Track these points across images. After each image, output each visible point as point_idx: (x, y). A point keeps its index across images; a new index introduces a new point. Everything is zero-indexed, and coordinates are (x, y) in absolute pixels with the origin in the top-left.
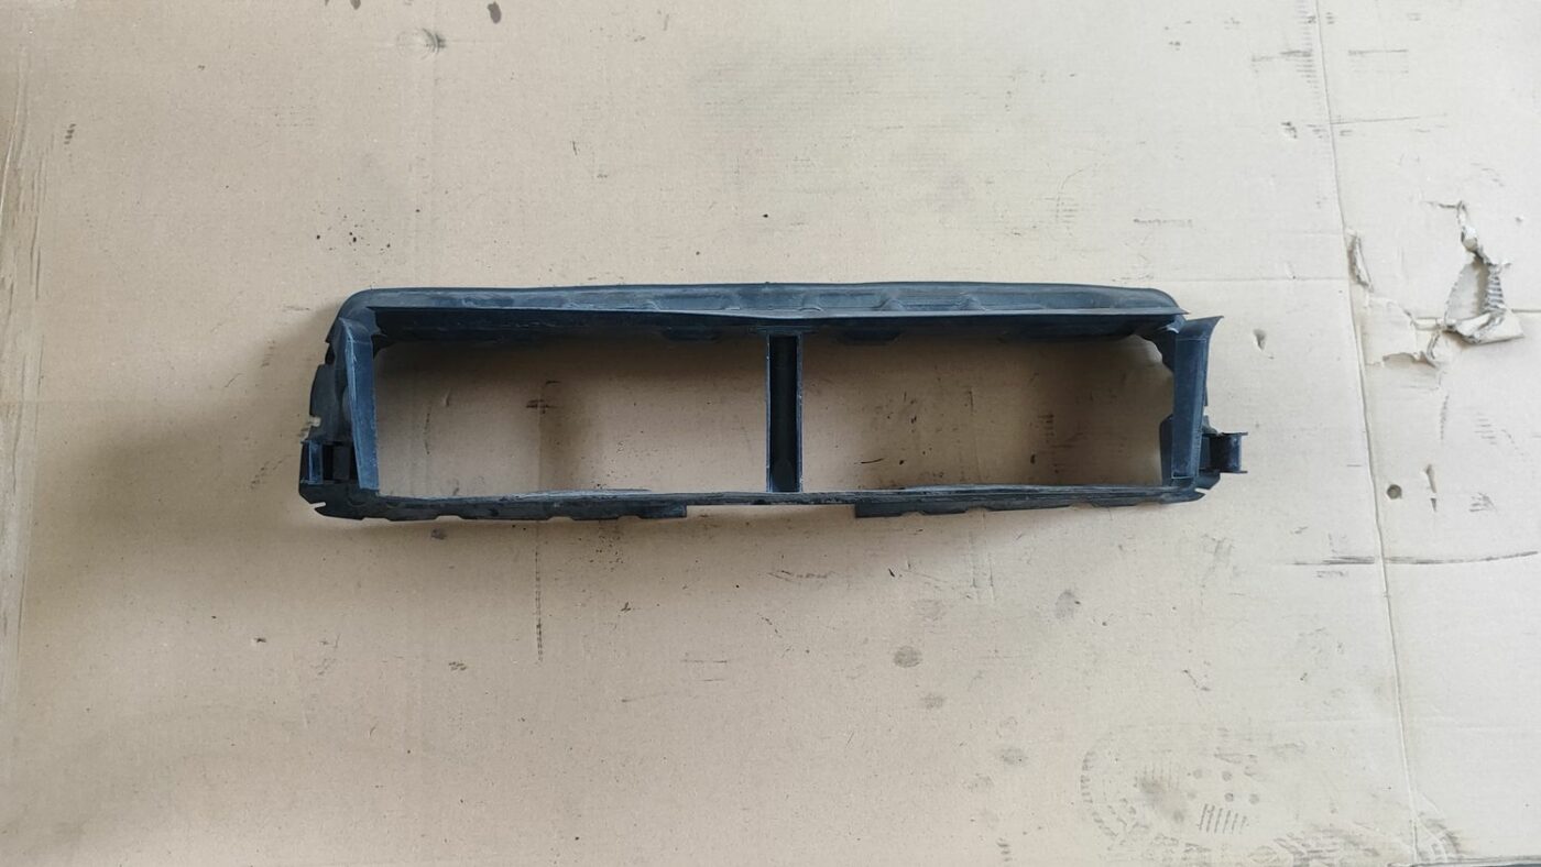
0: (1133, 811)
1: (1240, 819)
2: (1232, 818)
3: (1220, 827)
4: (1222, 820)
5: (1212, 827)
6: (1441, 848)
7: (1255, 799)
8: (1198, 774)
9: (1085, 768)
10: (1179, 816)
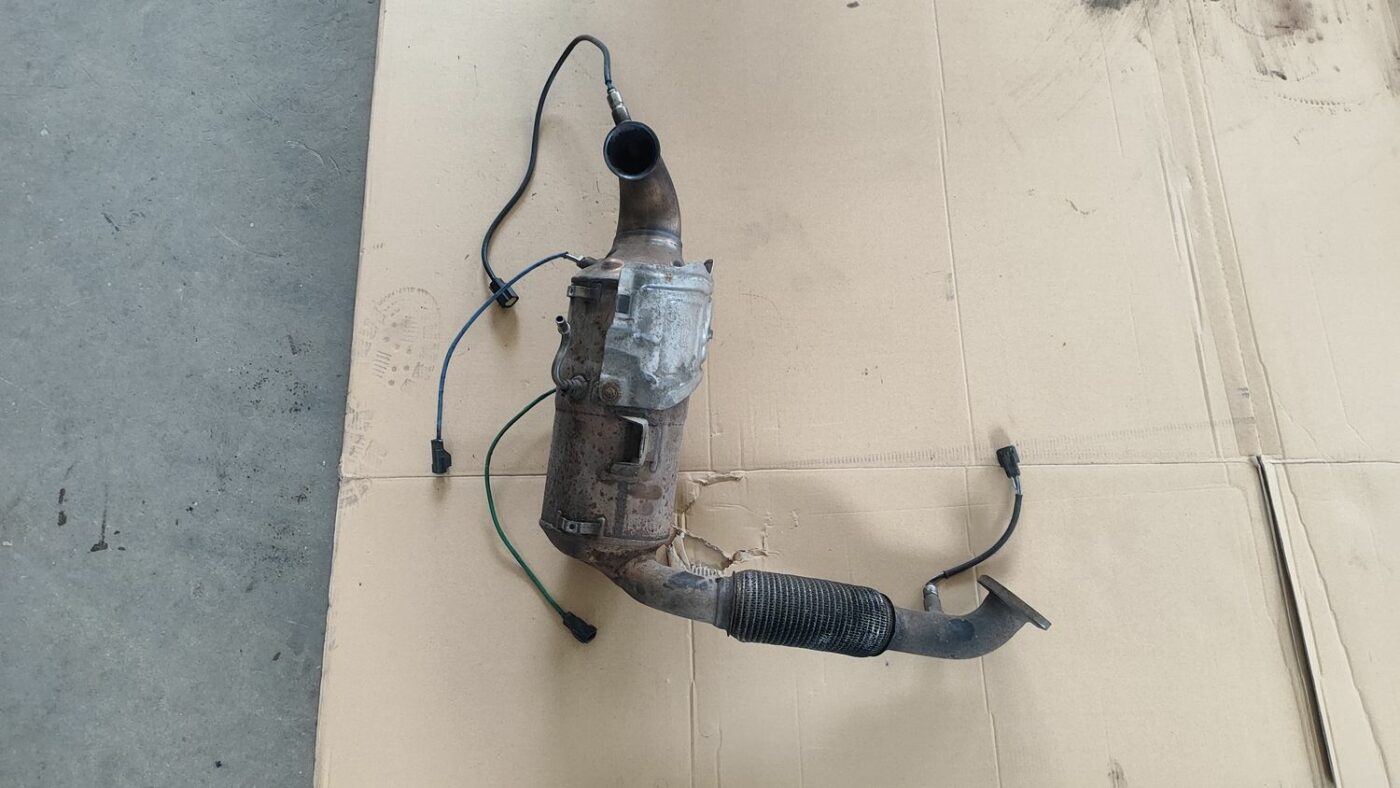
0: (393, 315)
1: (381, 374)
2: (383, 370)
3: (378, 363)
4: (382, 364)
5: (379, 359)
6: (350, 494)
7: (392, 383)
8: (409, 351)
9: (419, 290)
10: (387, 339)
